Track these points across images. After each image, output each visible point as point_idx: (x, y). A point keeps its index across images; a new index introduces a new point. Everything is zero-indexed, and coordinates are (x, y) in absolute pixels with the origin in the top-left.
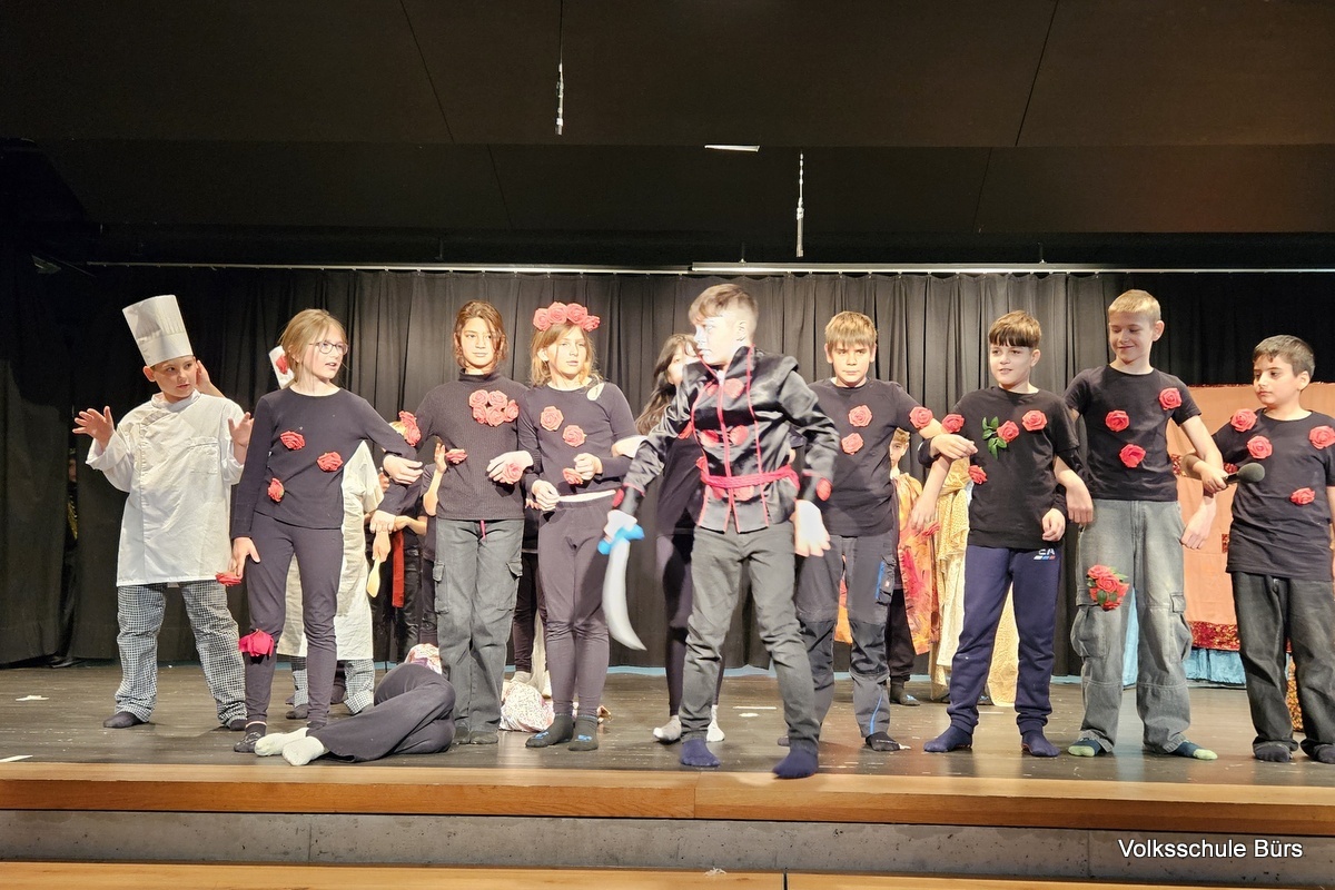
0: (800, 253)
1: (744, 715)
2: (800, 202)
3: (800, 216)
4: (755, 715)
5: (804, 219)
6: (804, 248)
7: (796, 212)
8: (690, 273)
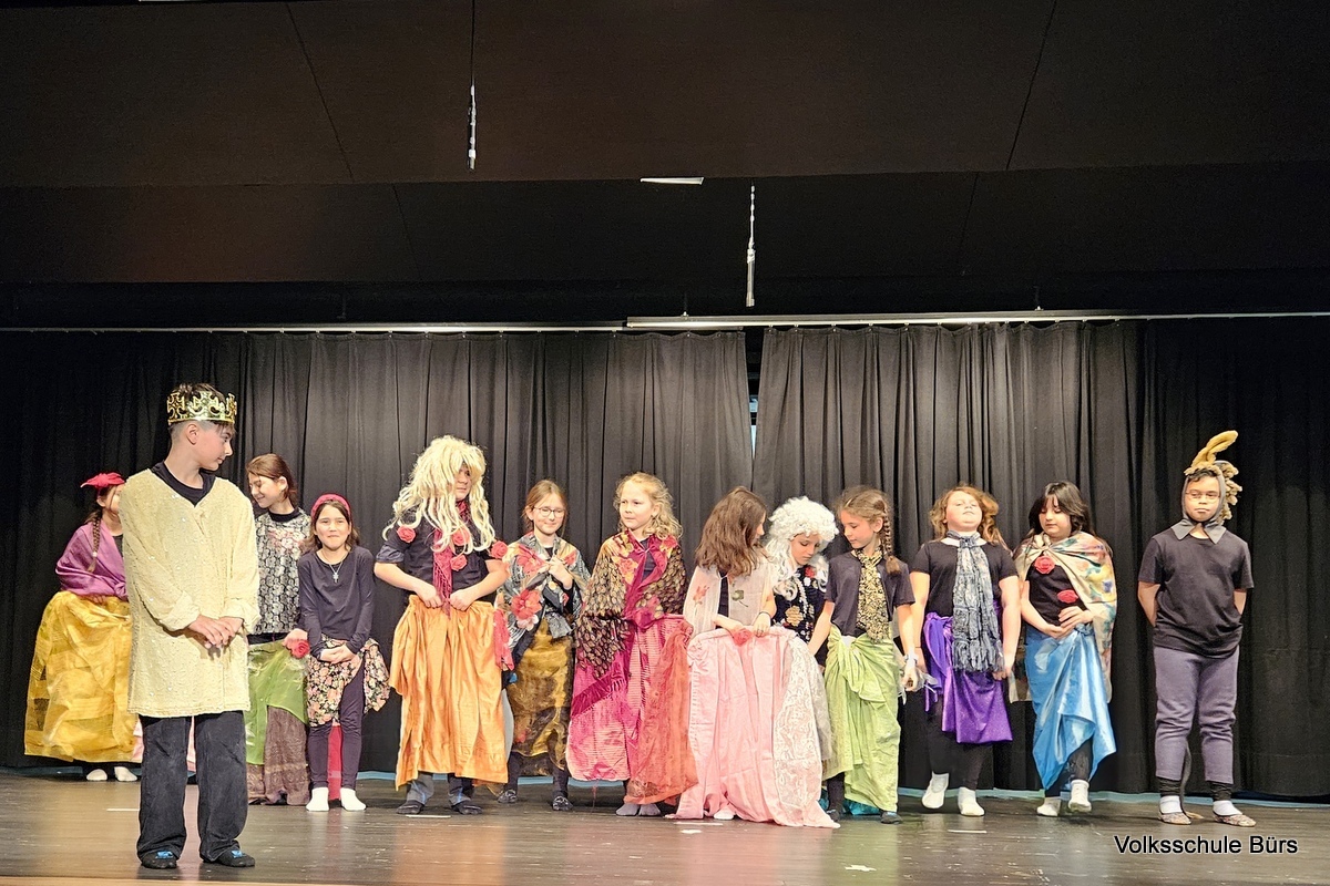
0: (750, 302)
2: (751, 244)
3: (751, 259)
5: (755, 262)
7: (747, 254)
8: (626, 329)
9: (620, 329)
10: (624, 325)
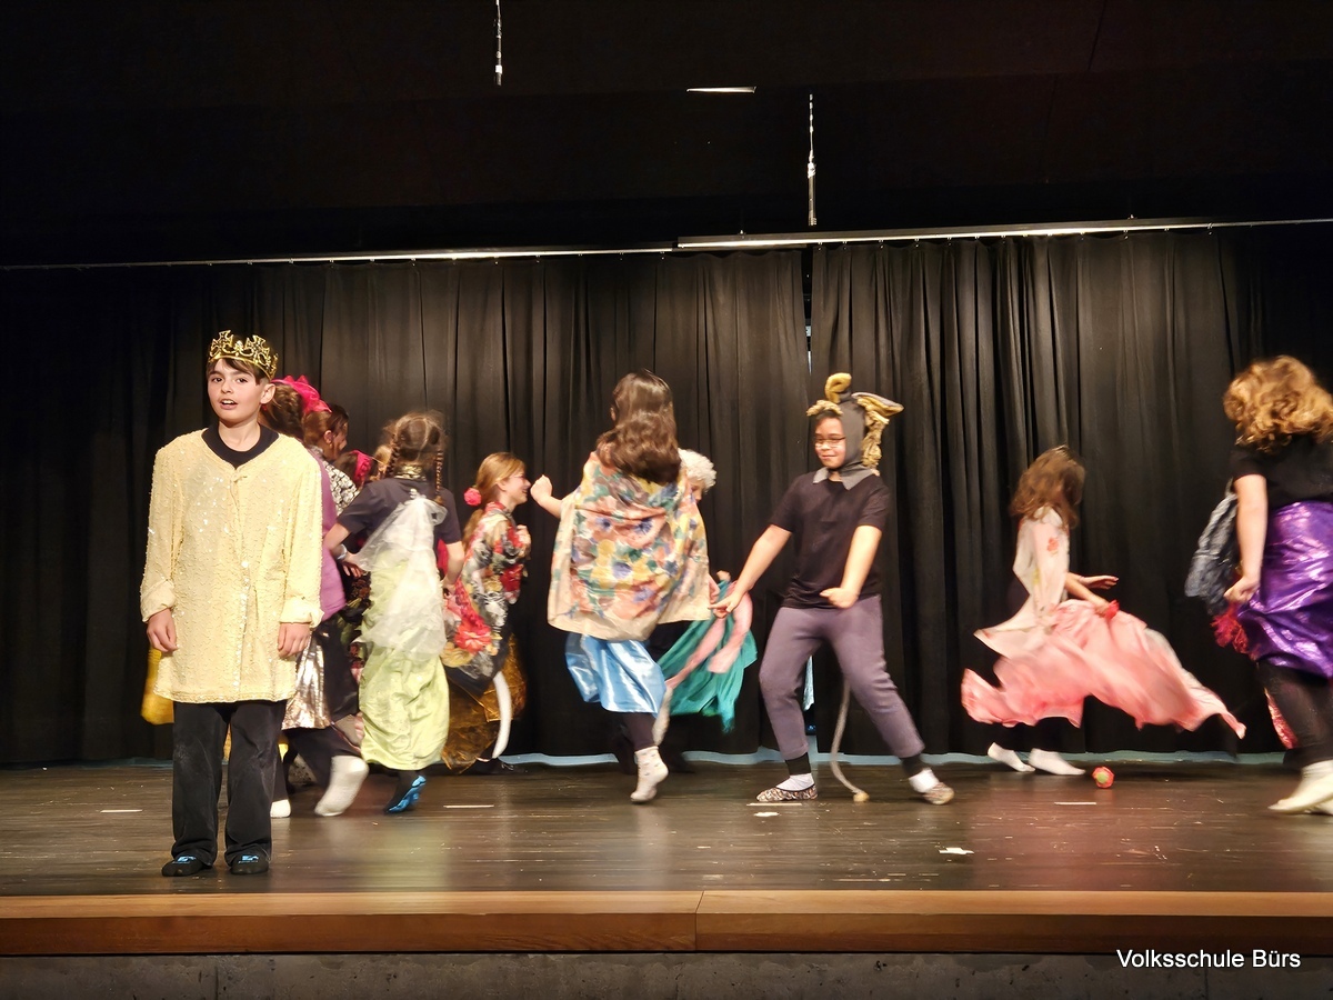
0: (813, 221)
1: (760, 814)
2: (811, 157)
3: (811, 173)
4: (775, 814)
5: (816, 177)
6: (816, 216)
7: (807, 169)
8: (676, 250)
9: (670, 250)
10: (675, 246)
